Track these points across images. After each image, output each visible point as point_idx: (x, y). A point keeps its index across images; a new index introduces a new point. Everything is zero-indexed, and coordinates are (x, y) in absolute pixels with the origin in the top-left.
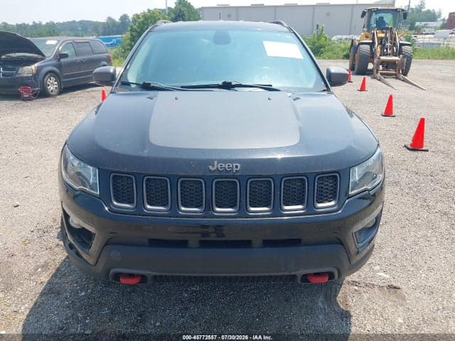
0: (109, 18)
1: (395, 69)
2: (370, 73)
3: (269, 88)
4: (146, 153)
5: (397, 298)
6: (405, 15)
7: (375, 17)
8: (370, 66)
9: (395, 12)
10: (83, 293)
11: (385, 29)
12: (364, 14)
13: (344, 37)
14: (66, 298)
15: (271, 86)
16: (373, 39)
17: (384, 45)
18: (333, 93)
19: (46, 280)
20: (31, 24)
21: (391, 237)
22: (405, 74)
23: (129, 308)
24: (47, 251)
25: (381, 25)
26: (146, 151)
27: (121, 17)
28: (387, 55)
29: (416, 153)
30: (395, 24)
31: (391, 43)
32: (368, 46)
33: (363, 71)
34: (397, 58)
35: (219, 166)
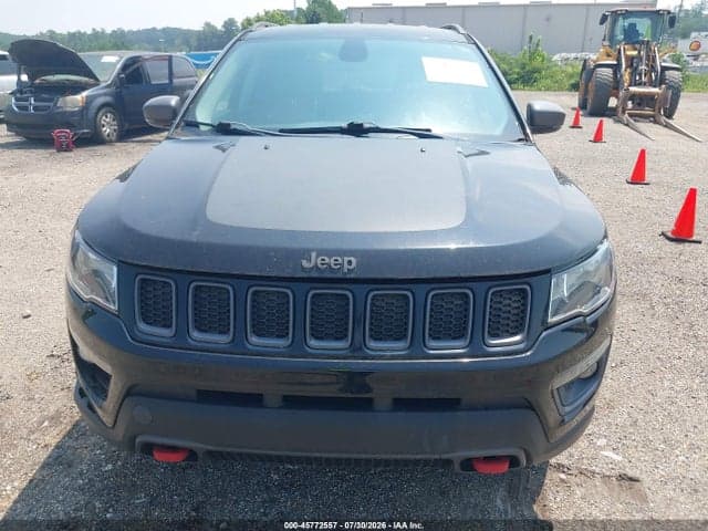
0: (208, 24)
1: (653, 107)
2: (611, 113)
3: (424, 134)
4: (194, 237)
5: (633, 498)
6: (672, 21)
7: (622, 23)
8: (613, 102)
9: (656, 15)
10: (110, 467)
11: (637, 42)
12: (604, 19)
13: (573, 55)
14: (81, 474)
15: (429, 130)
16: (619, 59)
17: (636, 68)
18: (534, 145)
19: (54, 442)
20: (89, 32)
21: (629, 389)
22: (670, 115)
23: (179, 495)
24: (63, 393)
25: (631, 36)
26: (196, 233)
27: (226, 23)
28: (640, 84)
29: (681, 246)
30: (654, 35)
31: (647, 65)
32: (610, 71)
33: (600, 111)
34: (656, 90)
35: (319, 262)
